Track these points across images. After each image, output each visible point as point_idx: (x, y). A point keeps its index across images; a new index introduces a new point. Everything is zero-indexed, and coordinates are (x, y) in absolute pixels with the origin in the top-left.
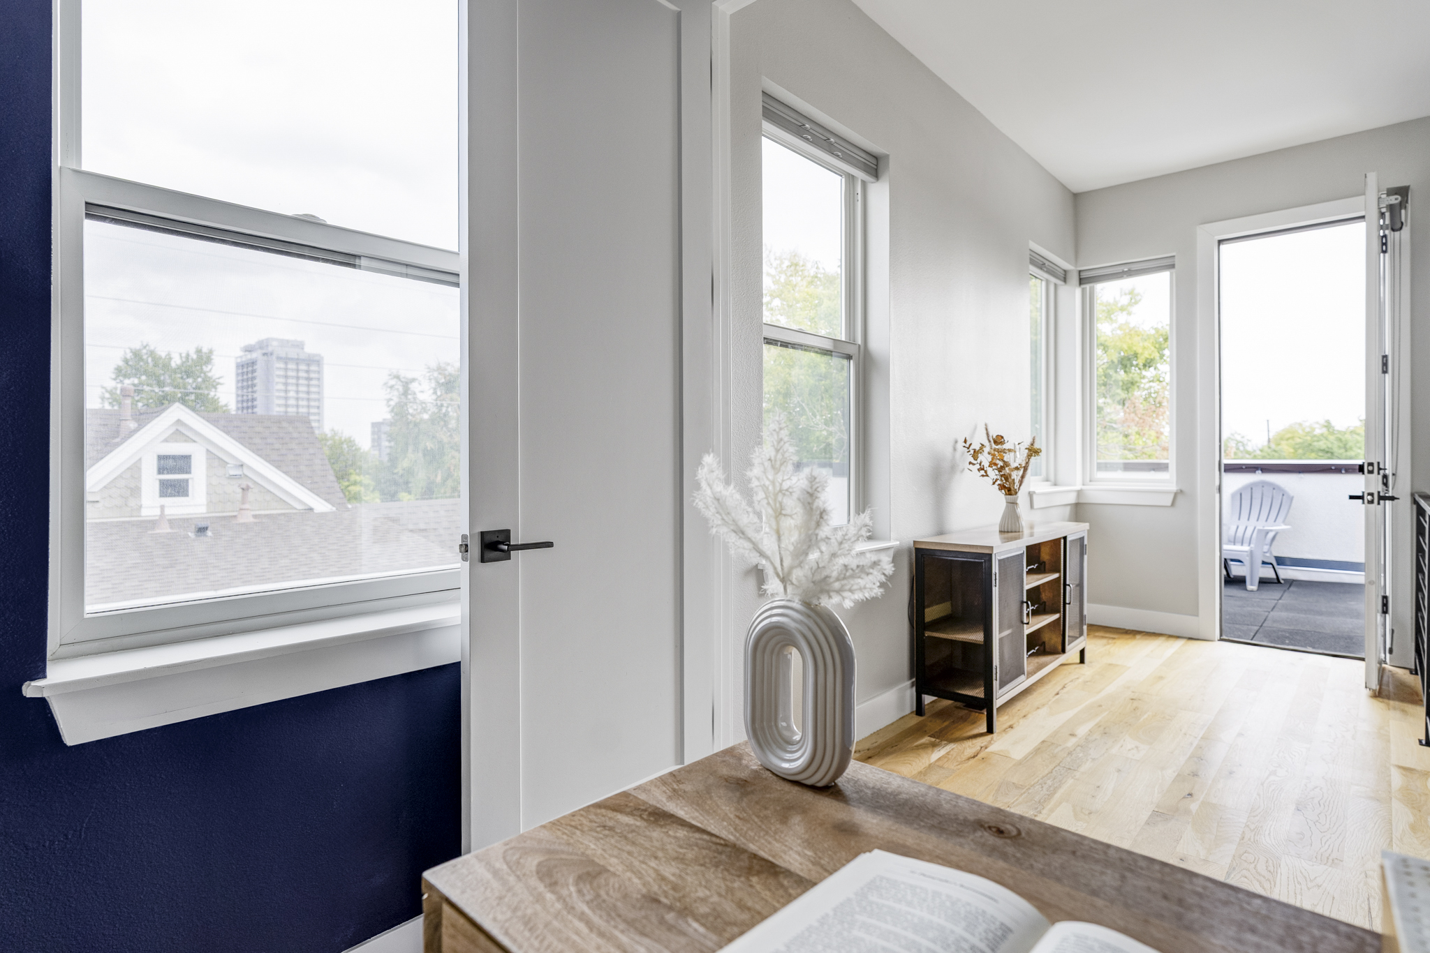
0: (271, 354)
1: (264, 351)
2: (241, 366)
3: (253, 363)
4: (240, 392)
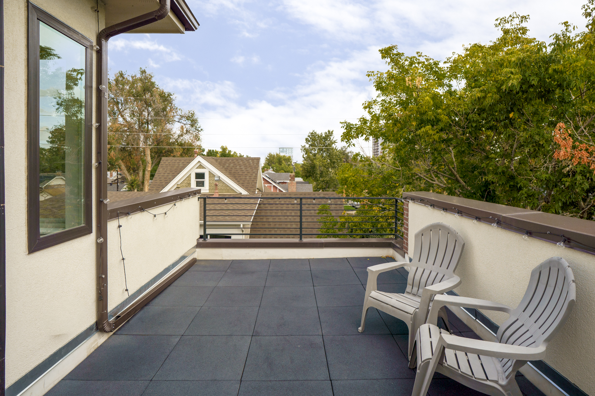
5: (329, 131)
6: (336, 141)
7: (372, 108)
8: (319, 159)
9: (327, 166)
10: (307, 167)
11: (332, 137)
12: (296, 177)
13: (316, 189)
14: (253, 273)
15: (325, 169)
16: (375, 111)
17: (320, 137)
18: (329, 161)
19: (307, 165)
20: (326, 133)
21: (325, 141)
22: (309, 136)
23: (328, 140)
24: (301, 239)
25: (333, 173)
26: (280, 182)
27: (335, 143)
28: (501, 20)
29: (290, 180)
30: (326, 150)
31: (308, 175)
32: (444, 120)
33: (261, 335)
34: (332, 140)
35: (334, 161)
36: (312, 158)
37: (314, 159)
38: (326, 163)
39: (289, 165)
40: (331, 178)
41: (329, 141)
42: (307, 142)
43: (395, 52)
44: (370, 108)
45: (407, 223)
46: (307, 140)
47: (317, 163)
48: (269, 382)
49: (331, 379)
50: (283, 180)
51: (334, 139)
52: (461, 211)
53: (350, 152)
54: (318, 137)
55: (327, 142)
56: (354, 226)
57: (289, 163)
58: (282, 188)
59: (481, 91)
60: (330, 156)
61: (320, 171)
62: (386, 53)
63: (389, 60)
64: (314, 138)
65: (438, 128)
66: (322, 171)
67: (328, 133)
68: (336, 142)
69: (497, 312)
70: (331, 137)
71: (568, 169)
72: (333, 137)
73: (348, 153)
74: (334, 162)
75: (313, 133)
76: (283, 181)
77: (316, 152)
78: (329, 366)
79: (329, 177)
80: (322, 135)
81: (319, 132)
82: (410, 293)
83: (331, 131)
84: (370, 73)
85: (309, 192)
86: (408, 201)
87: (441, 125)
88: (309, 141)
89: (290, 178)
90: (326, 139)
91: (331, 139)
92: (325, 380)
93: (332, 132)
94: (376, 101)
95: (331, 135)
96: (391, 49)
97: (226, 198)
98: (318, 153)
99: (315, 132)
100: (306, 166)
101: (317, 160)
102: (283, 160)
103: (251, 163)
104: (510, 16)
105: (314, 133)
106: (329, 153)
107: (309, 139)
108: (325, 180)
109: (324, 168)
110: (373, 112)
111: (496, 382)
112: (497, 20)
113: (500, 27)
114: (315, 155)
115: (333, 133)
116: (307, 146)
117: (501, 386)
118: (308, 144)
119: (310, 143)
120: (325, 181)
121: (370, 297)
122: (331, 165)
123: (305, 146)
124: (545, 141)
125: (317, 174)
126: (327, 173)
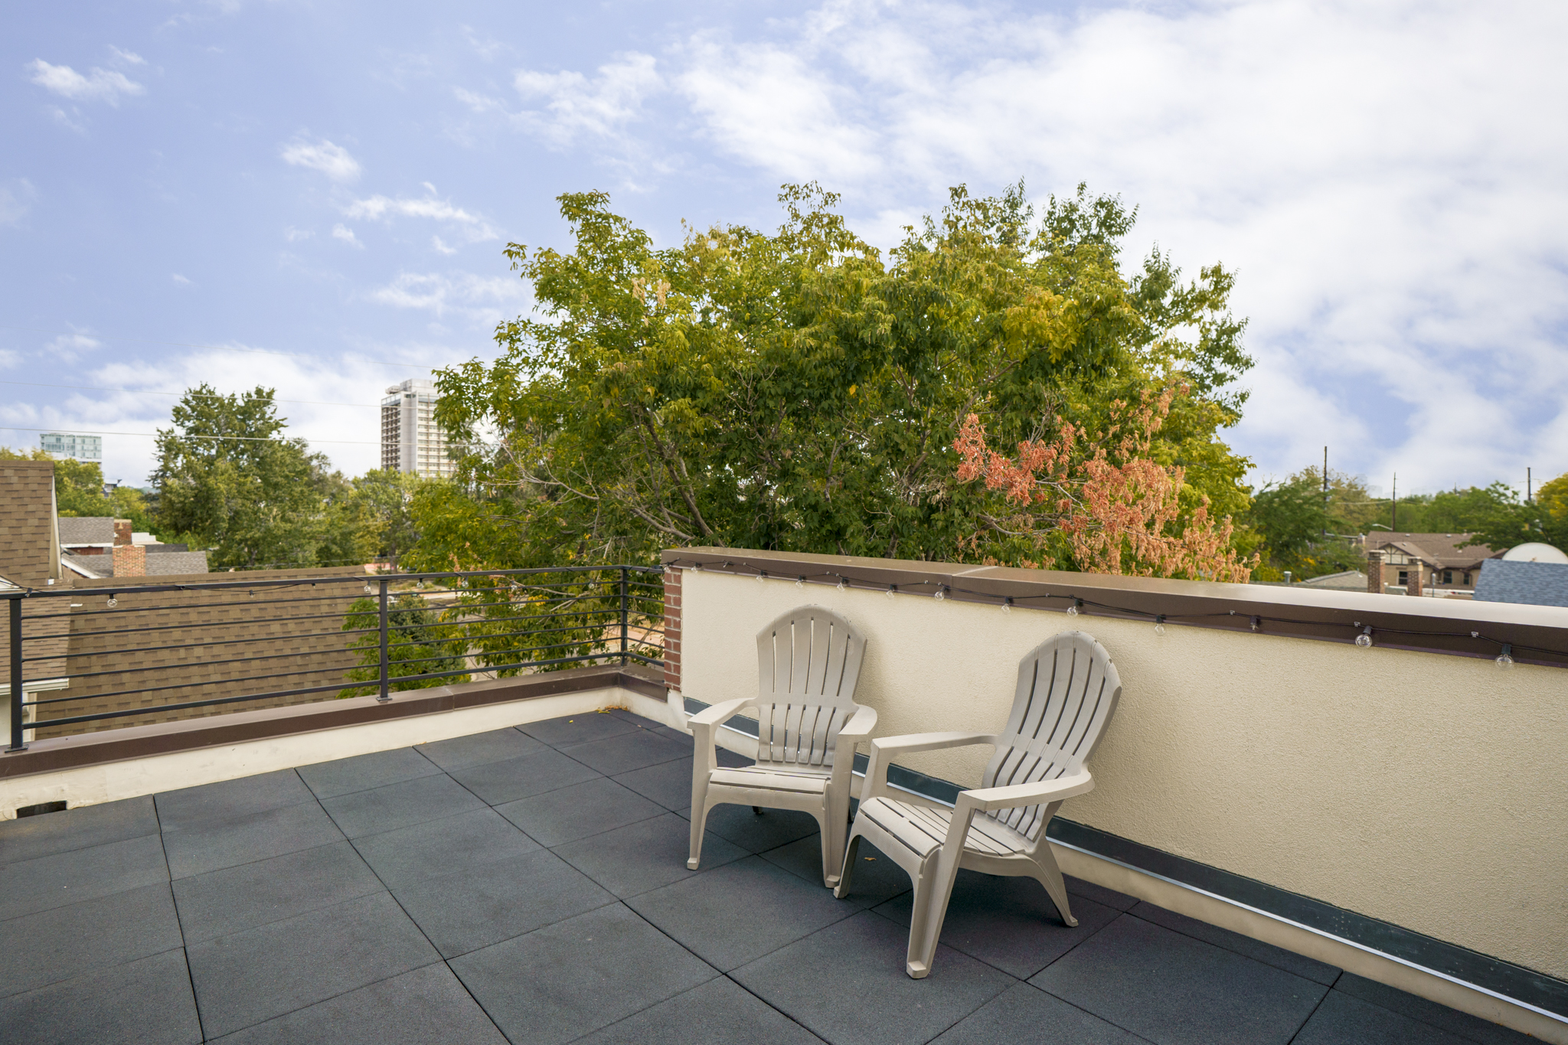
0: (414, 396)
1: (408, 393)
2: (385, 409)
3: (397, 404)
4: (385, 442)
5: (259, 392)
6: (284, 423)
7: (519, 340)
8: (227, 475)
9: (254, 497)
10: (182, 499)
11: (268, 410)
12: (137, 530)
13: (218, 564)
14: (268, 814)
15: (248, 504)
16: (528, 351)
17: (226, 406)
18: (259, 481)
19: (181, 491)
20: (249, 395)
21: (243, 420)
22: (187, 402)
23: (257, 416)
24: (384, 695)
25: (274, 518)
26: (75, 549)
27: (280, 429)
28: (791, 189)
29: (117, 542)
30: (248, 447)
31: (182, 522)
32: (714, 387)
33: (466, 950)
34: (270, 418)
35: (275, 480)
36: (203, 469)
37: (208, 474)
38: (252, 487)
39: (93, 492)
40: (268, 530)
41: (259, 419)
42: (178, 420)
43: (598, 208)
44: (513, 341)
45: (678, 619)
46: (178, 413)
47: (221, 485)
48: (599, 1033)
49: (724, 971)
50: (89, 542)
51: (277, 417)
52: (849, 579)
53: (317, 458)
54: (222, 405)
55: (253, 424)
56: (492, 648)
57: (91, 486)
58: (88, 567)
59: (812, 335)
60: (263, 465)
61: (230, 509)
62: (575, 206)
63: (578, 225)
64: (207, 410)
65: (700, 405)
66: (237, 513)
67: (254, 397)
68: (282, 426)
69: (969, 746)
70: (266, 408)
71: (938, 497)
72: (272, 409)
73: (311, 458)
74: (276, 486)
75: (200, 392)
76: (86, 545)
77: (213, 452)
78: (695, 951)
79: (263, 529)
80: (234, 400)
81: (223, 391)
82: (768, 761)
83: (266, 390)
84: (514, 249)
85: (189, 576)
86: (681, 570)
87: (703, 399)
88: (188, 418)
89: (116, 535)
90: (251, 413)
91: (267, 416)
92: (713, 979)
93: (270, 394)
94: (530, 323)
95: (267, 403)
96: (593, 199)
97: (111, 594)
98: (219, 454)
99: (209, 392)
100: (179, 495)
101: (218, 477)
102: (68, 475)
103: (15, 479)
104: (806, 186)
105: (204, 391)
106: (261, 458)
107: (189, 410)
108: (248, 536)
109: (245, 502)
110: (524, 351)
111: (1022, 852)
112: (783, 187)
113: (786, 204)
114: (210, 461)
115: (275, 396)
116: (180, 432)
117: (1028, 855)
118: (182, 424)
119: (190, 424)
120: (247, 540)
121: (712, 782)
122: (267, 494)
123: (172, 431)
124: (908, 445)
125: (218, 519)
126: (253, 517)
